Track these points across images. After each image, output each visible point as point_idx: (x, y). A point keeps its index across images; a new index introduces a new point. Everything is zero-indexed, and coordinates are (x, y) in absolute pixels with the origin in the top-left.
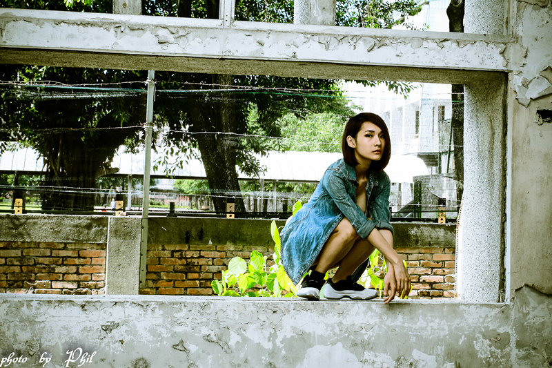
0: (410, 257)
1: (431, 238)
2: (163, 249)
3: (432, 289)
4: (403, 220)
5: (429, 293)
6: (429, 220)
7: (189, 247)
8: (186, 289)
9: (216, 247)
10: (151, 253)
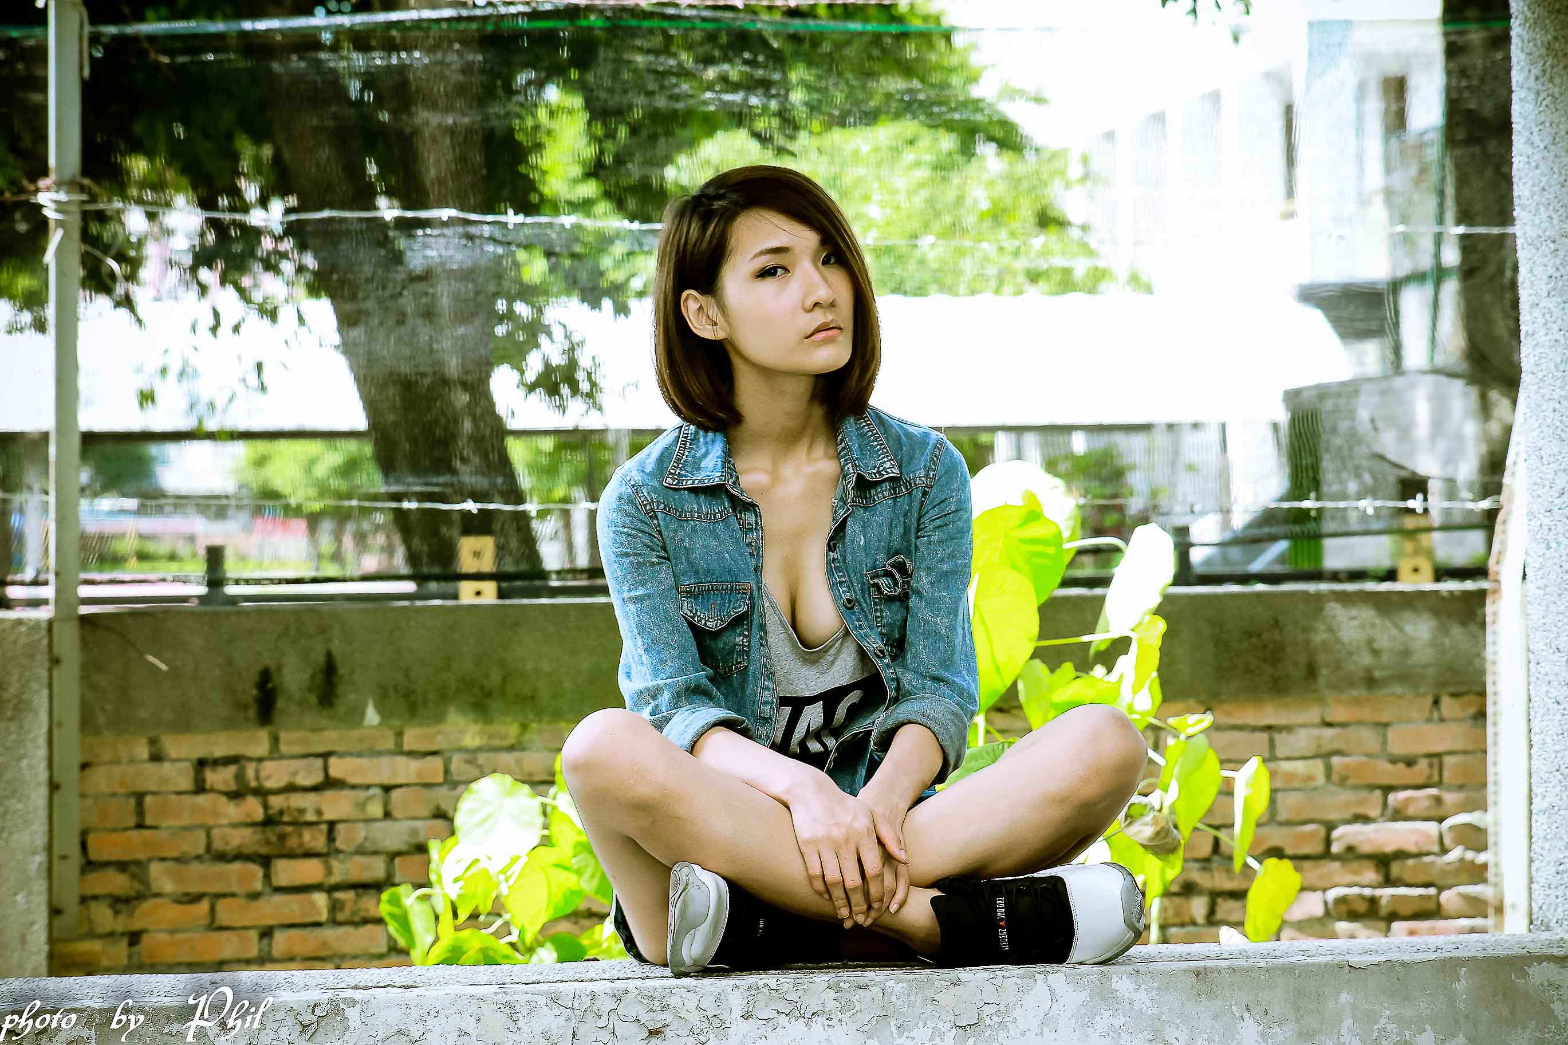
0: (1285, 744)
1: (1376, 653)
2: (157, 758)
3: (1389, 881)
4: (1245, 579)
5: (1373, 901)
6: (1357, 575)
7: (275, 740)
8: (267, 933)
9: (400, 734)
10: (101, 780)
